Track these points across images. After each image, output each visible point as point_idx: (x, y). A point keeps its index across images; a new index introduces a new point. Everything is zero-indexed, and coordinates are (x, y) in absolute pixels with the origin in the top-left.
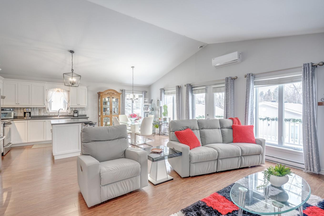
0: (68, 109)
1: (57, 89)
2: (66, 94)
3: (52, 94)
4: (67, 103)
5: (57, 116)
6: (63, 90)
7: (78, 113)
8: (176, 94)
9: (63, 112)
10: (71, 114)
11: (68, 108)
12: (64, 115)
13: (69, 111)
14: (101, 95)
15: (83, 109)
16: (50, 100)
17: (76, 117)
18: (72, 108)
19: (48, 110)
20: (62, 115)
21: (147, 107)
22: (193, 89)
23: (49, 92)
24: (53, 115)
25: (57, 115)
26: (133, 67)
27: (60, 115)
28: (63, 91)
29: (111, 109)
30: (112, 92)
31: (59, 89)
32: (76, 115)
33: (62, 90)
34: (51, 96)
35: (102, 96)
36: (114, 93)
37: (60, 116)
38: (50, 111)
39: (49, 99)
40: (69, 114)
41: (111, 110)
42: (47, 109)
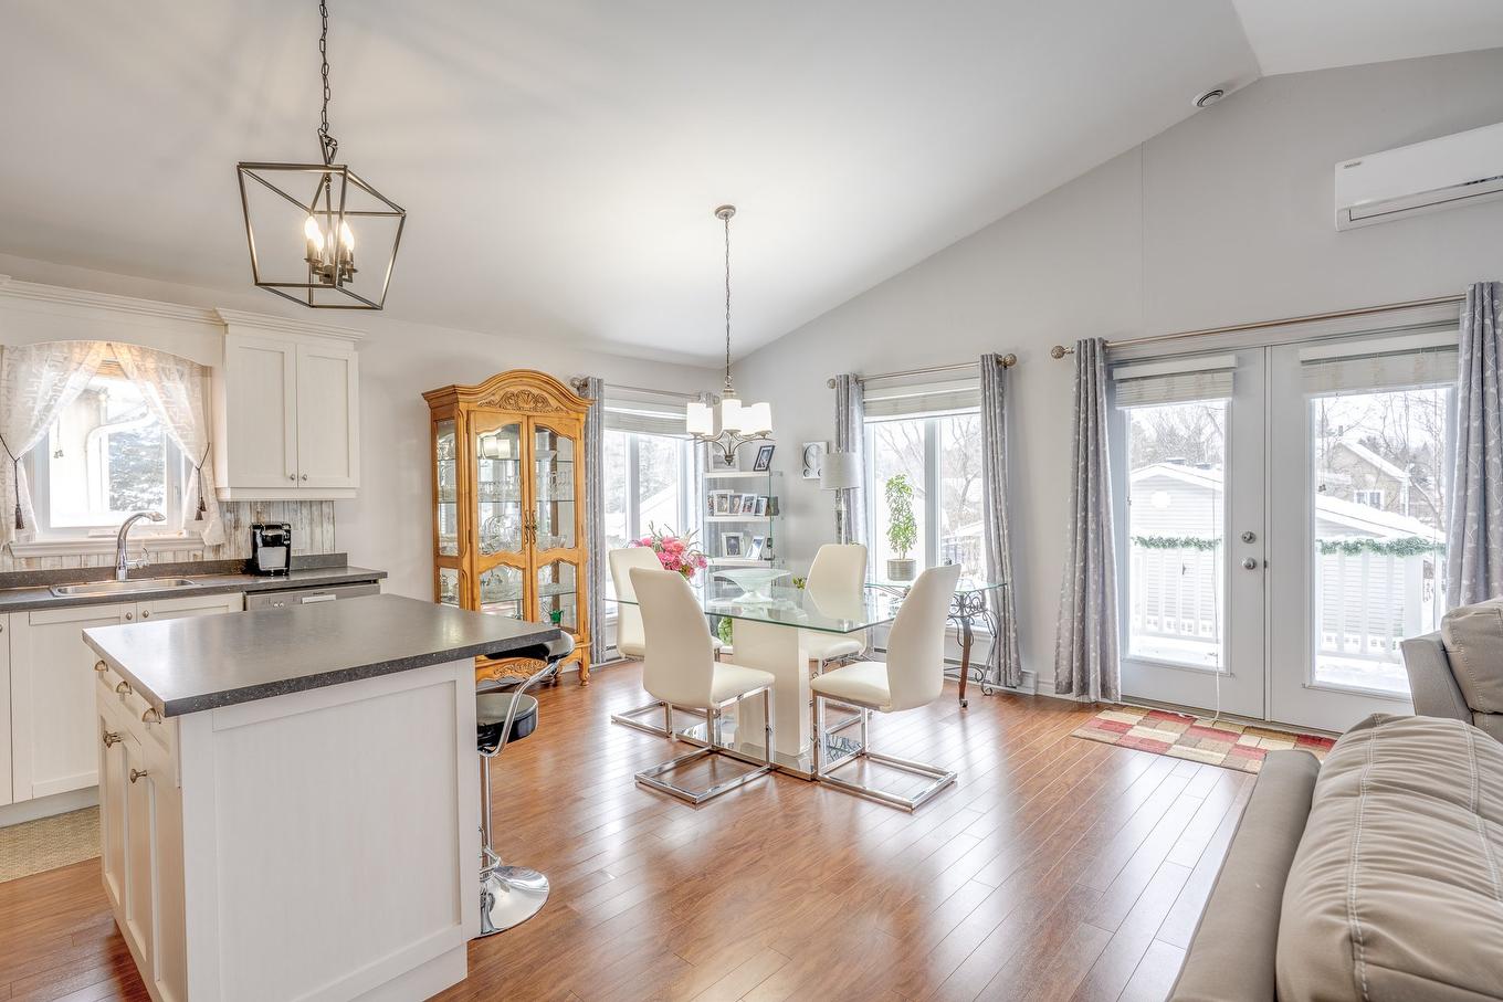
0: (199, 517)
1: (100, 352)
2: (182, 392)
3: (57, 390)
4: (196, 463)
5: (112, 573)
6: (161, 356)
7: (288, 546)
8: (978, 409)
9: (155, 536)
10: (228, 555)
11: (202, 508)
12: (168, 558)
13: (212, 530)
14: (463, 406)
15: (319, 507)
16: (37, 438)
17: (278, 573)
18: (232, 507)
19: (19, 525)
20: (150, 560)
21: (732, 492)
22: (1119, 373)
23: (24, 368)
24: (71, 564)
25: (109, 562)
26: (725, 212)
27: (131, 564)
28: (162, 372)
29: (527, 507)
30: (535, 391)
31: (125, 356)
32: (271, 558)
33: (150, 363)
34: (48, 408)
35: (472, 416)
36: (545, 401)
37: (134, 574)
38: (40, 537)
39: (34, 432)
40: (209, 557)
41: (532, 514)
42: (13, 519)
